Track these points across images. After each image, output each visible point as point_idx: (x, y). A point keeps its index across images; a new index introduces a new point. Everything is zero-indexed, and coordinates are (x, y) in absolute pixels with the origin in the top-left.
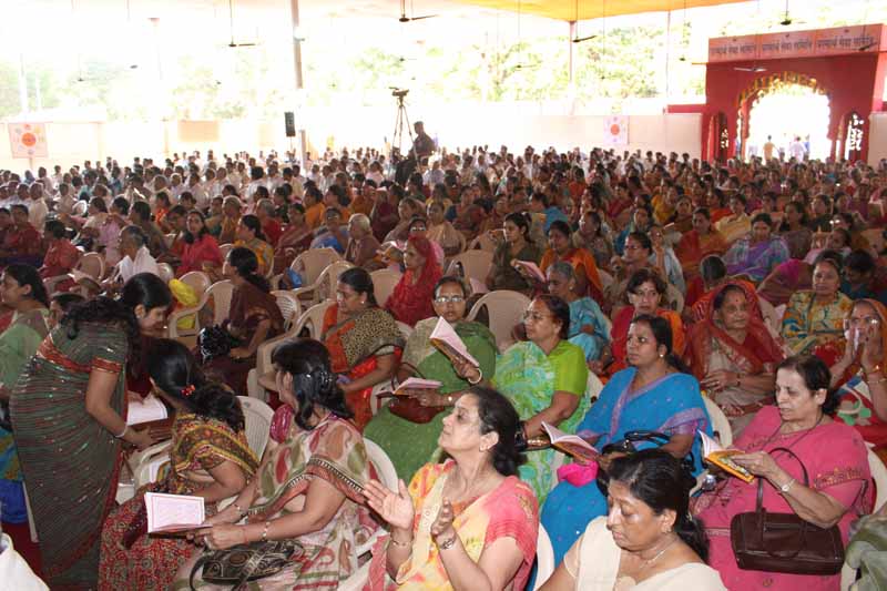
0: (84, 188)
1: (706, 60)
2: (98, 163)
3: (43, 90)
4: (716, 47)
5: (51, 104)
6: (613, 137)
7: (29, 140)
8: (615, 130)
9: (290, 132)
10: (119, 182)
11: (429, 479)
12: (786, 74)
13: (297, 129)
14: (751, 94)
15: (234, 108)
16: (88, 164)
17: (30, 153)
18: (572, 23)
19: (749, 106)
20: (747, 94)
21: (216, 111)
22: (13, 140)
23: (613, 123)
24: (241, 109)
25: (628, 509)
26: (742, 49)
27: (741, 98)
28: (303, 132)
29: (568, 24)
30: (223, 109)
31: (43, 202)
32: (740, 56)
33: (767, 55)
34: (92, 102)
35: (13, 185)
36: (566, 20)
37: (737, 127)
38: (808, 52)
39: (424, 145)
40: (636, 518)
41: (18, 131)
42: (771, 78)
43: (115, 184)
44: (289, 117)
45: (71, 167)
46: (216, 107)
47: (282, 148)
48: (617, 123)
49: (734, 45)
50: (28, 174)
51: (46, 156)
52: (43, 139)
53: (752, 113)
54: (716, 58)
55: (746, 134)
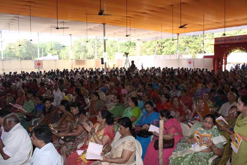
0: (50, 76)
1: (214, 44)
2: (55, 70)
3: (44, 52)
4: (216, 40)
5: (46, 55)
6: (189, 65)
7: (39, 64)
8: (190, 63)
9: (102, 63)
10: (58, 75)
11: (96, 125)
12: (236, 47)
13: (104, 62)
14: (226, 53)
15: (92, 56)
16: (52, 70)
17: (39, 67)
18: (178, 34)
19: (226, 56)
20: (226, 52)
21: (87, 57)
22: (35, 64)
23: (189, 61)
24: (93, 57)
25: (121, 128)
26: (224, 40)
27: (224, 54)
28: (106, 63)
29: (177, 35)
30: (88, 56)
31: (40, 79)
32: (223, 42)
33: (230, 42)
34: (56, 55)
35: (34, 75)
36: (176, 34)
37: (223, 61)
38: (242, 41)
39: (133, 66)
40: (122, 129)
41: (36, 62)
42: (232, 48)
43: (57, 76)
44: (102, 59)
45: (48, 71)
46: (87, 56)
47: (101, 67)
48: (191, 61)
49: (221, 40)
50: (38, 72)
51: (42, 68)
52: (42, 64)
53: (227, 58)
54: (217, 43)
55: (226, 64)
